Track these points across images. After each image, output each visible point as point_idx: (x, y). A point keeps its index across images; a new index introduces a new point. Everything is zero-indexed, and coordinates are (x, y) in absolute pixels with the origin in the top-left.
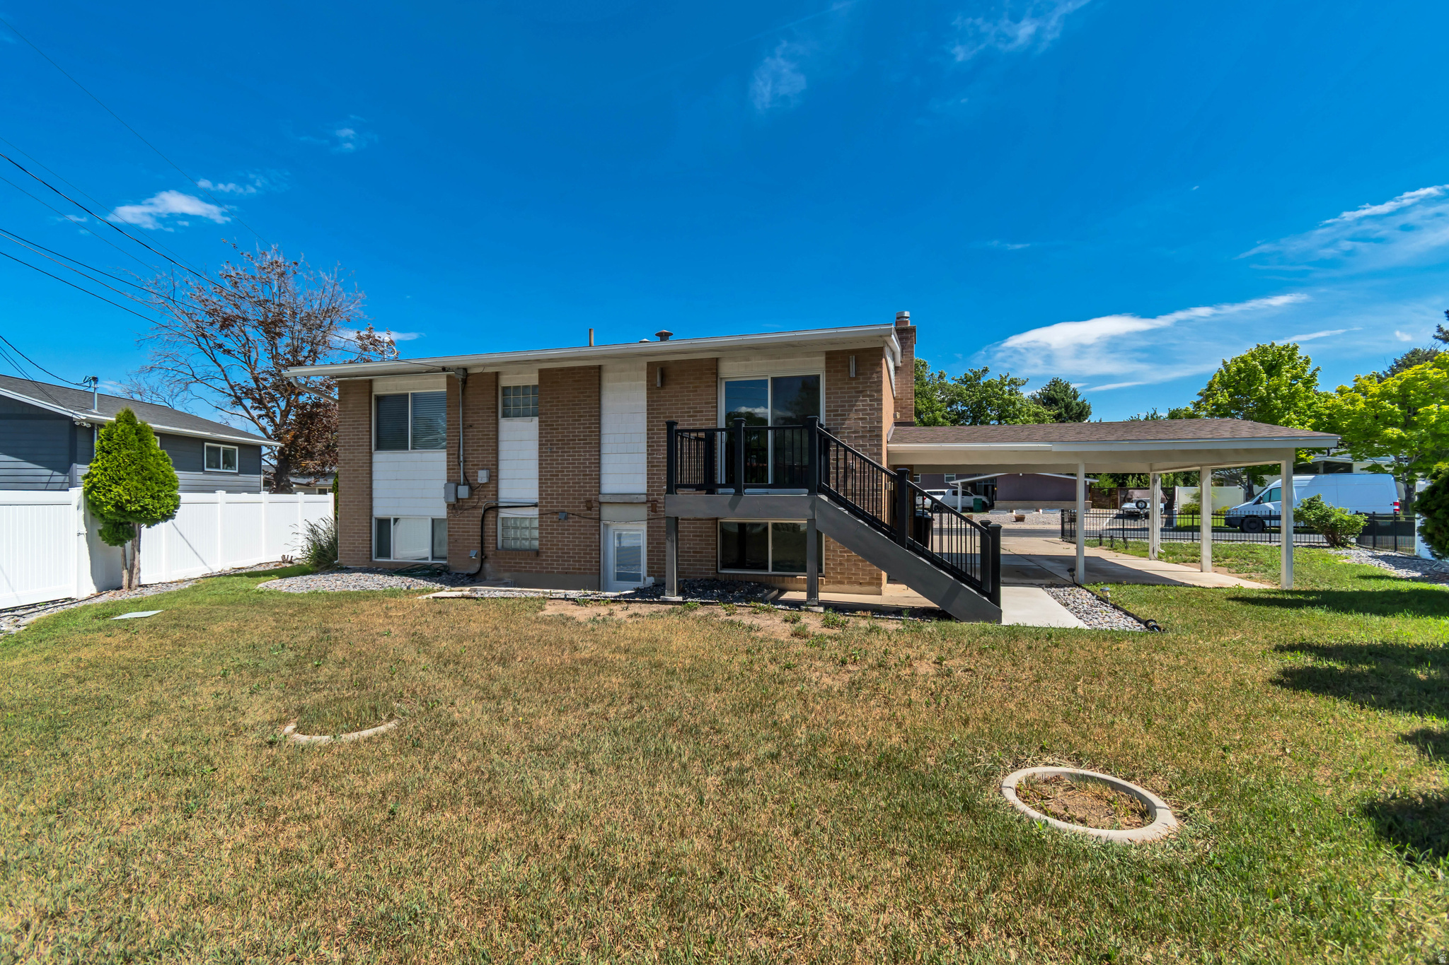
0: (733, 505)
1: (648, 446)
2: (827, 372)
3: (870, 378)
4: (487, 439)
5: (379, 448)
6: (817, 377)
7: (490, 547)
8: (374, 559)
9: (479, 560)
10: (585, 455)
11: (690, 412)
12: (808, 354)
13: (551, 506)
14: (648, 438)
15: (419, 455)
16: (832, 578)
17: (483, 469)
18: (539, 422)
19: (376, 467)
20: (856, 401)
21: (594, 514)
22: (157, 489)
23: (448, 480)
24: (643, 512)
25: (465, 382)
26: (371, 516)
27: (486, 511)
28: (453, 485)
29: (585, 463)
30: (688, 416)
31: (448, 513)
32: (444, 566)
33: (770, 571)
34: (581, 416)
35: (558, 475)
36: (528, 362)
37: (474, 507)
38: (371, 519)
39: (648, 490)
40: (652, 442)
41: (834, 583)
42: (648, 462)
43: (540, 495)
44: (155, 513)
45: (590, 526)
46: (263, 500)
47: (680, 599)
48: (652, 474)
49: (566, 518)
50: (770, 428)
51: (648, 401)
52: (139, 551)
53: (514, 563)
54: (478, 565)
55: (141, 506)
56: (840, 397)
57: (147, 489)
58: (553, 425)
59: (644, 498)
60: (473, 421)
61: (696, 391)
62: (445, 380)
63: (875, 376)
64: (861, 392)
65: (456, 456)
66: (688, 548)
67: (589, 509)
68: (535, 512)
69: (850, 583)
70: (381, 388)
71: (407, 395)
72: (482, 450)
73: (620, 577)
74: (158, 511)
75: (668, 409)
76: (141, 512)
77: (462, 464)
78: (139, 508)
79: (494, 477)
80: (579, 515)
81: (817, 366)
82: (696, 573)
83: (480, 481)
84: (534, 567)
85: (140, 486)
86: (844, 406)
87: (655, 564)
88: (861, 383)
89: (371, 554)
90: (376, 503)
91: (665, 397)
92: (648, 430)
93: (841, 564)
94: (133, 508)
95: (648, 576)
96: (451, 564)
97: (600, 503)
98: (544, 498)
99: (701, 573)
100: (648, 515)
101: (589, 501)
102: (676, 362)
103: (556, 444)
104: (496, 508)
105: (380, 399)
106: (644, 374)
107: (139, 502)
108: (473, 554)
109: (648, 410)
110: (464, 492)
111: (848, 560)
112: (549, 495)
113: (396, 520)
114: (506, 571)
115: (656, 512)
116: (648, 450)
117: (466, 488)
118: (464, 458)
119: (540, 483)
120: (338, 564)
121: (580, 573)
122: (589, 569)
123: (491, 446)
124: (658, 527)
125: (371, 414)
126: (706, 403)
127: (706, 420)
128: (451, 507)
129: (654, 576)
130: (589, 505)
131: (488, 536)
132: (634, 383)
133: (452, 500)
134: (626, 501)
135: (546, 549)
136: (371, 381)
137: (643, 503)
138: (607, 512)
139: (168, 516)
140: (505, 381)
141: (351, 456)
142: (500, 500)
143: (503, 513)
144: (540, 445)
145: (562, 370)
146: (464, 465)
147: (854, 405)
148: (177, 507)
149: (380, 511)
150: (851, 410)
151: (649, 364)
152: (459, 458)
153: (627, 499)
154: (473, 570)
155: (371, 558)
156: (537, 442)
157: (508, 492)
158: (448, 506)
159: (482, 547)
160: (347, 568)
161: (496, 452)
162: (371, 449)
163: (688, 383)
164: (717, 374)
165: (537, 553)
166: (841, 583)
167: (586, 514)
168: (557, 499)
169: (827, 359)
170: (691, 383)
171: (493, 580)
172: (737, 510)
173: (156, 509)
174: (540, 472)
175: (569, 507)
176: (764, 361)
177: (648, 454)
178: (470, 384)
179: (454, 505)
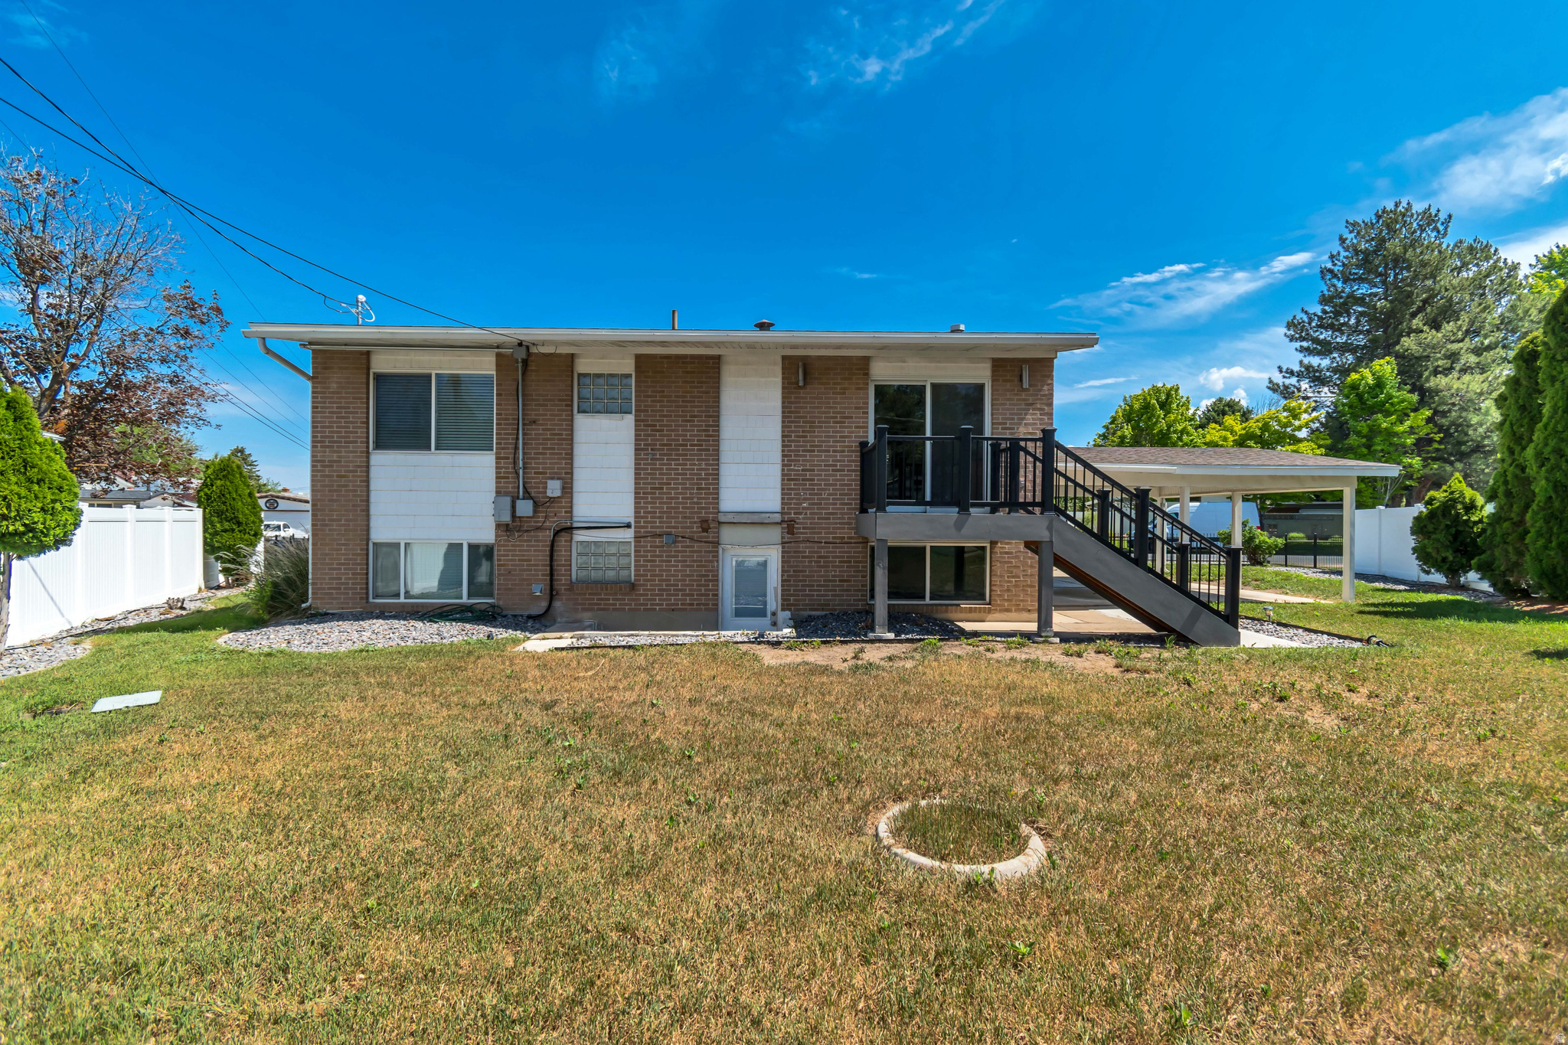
0: (959, 526)
1: (783, 456)
2: (993, 381)
3: (1040, 390)
4: (559, 439)
5: (379, 446)
6: (980, 388)
7: (562, 581)
8: (371, 600)
9: (548, 597)
10: (700, 465)
11: (836, 417)
12: (972, 360)
13: (652, 527)
14: (783, 446)
15: (449, 457)
16: (999, 605)
17: (552, 478)
18: (636, 421)
19: (374, 472)
20: (1026, 414)
21: (711, 537)
22: (49, 497)
23: (498, 493)
24: (776, 534)
25: (525, 362)
26: (368, 539)
27: (557, 533)
28: (508, 500)
29: (700, 474)
30: (835, 422)
31: (497, 536)
32: (493, 606)
33: (928, 600)
34: (695, 416)
35: (662, 489)
36: (620, 344)
37: (538, 528)
38: (368, 545)
39: (783, 508)
40: (789, 451)
41: (1000, 611)
42: (783, 475)
43: (636, 512)
44: (46, 536)
45: (706, 552)
46: (167, 518)
47: (891, 636)
48: (788, 489)
49: (675, 542)
50: (929, 439)
51: (783, 402)
52: (9, 598)
53: (598, 599)
54: (544, 604)
55: (25, 525)
56: (1008, 409)
57: (36, 497)
58: (655, 426)
59: (778, 518)
60: (536, 415)
61: (844, 393)
62: (493, 359)
63: (1046, 388)
64: (1032, 404)
65: (511, 460)
66: (833, 576)
67: (705, 530)
68: (628, 535)
69: (1019, 610)
70: (384, 363)
71: (429, 376)
72: (551, 454)
73: (739, 613)
74: (52, 532)
75: (809, 412)
76: (24, 533)
77: (521, 472)
78: (22, 529)
79: (568, 489)
80: (691, 539)
81: (979, 374)
82: (843, 605)
83: (549, 494)
84: (626, 605)
85: (23, 492)
86: (1013, 419)
87: (791, 595)
88: (1033, 395)
89: (367, 593)
90: (374, 523)
91: (806, 398)
92: (783, 436)
93: (1008, 590)
94: (11, 528)
95: (783, 610)
96: (501, 603)
97: (720, 523)
98: (643, 517)
99: (848, 605)
100: (783, 538)
101: (704, 521)
102: (820, 358)
103: (659, 450)
104: (570, 529)
105: (379, 377)
106: (778, 370)
107: (21, 518)
108: (538, 590)
109: (783, 412)
110: (525, 508)
111: (1016, 586)
112: (649, 512)
113: (407, 545)
114: (584, 610)
115: (793, 534)
116: (783, 461)
117: (530, 503)
118: (524, 463)
119: (636, 498)
120: (309, 608)
121: (691, 610)
122: (704, 604)
123: (564, 449)
124: (795, 552)
125: (368, 399)
126: (856, 408)
127: (856, 427)
128: (502, 528)
129: (790, 610)
130: (705, 526)
131: (558, 565)
132: (763, 380)
133: (507, 518)
134: (754, 521)
135: (645, 580)
136: (368, 353)
137: (777, 523)
138: (727, 534)
139: (63, 541)
140: (583, 366)
141: (335, 457)
142: (575, 519)
143: (580, 536)
144: (636, 450)
145: (668, 357)
146: (524, 473)
147: (1023, 419)
148: (77, 525)
149: (380, 532)
150: (1020, 424)
151: (784, 358)
152: (515, 463)
153: (756, 518)
154: (539, 608)
155: (367, 598)
156: (633, 447)
157: (587, 506)
158: (498, 526)
159: (552, 580)
160: (326, 614)
161: (570, 456)
162: (368, 447)
163: (834, 384)
164: (867, 374)
165: (633, 587)
166: (1008, 610)
167: (701, 537)
168: (660, 517)
169: (993, 366)
170: (838, 384)
171: (566, 622)
172: (964, 531)
173: (48, 530)
174: (636, 484)
175: (677, 528)
176: (923, 364)
177: (783, 465)
178: (532, 367)
179: (507, 525)
